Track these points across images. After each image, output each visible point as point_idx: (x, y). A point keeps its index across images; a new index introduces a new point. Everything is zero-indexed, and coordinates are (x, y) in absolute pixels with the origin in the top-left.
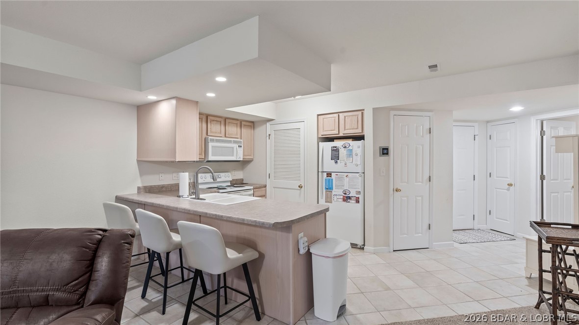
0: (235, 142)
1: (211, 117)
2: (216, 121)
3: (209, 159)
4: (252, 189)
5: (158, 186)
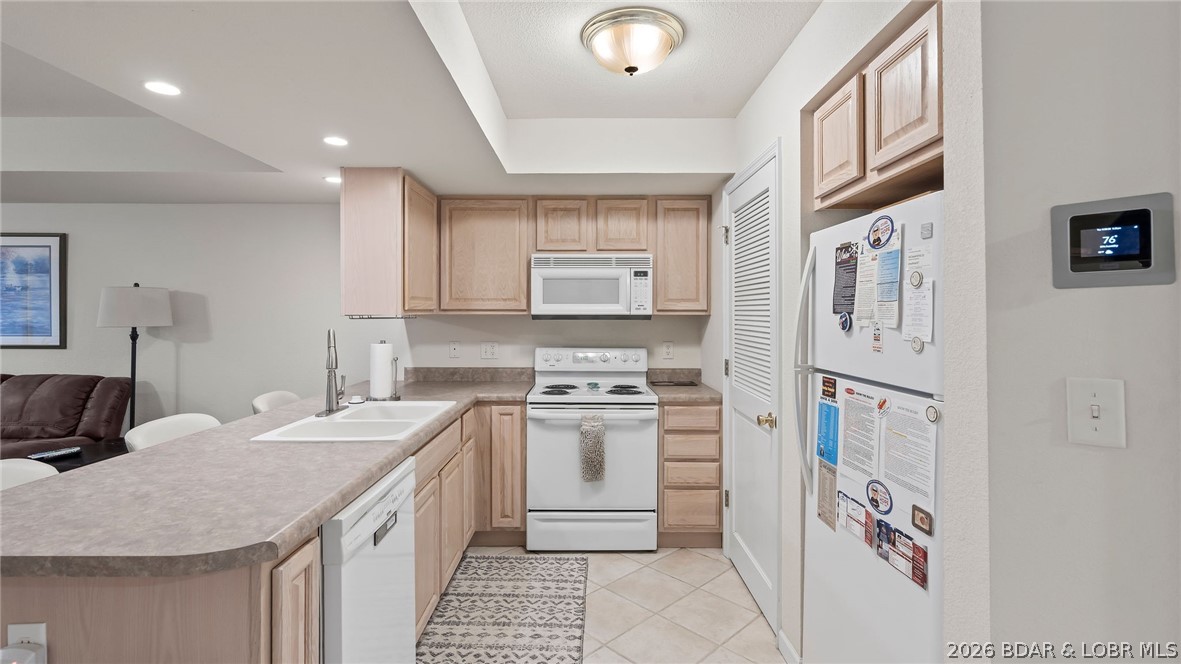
0: (620, 262)
1: (545, 203)
2: (561, 210)
3: (533, 312)
4: (654, 404)
5: (445, 369)
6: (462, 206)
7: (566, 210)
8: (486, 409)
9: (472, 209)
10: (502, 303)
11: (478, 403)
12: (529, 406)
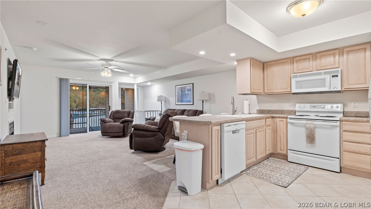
3: (292, 92)
4: (338, 121)
5: (267, 110)
6: (270, 64)
7: (304, 59)
8: (275, 119)
9: (273, 64)
10: (283, 90)
11: (273, 117)
12: (288, 119)
